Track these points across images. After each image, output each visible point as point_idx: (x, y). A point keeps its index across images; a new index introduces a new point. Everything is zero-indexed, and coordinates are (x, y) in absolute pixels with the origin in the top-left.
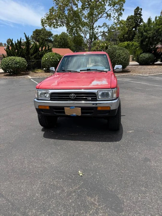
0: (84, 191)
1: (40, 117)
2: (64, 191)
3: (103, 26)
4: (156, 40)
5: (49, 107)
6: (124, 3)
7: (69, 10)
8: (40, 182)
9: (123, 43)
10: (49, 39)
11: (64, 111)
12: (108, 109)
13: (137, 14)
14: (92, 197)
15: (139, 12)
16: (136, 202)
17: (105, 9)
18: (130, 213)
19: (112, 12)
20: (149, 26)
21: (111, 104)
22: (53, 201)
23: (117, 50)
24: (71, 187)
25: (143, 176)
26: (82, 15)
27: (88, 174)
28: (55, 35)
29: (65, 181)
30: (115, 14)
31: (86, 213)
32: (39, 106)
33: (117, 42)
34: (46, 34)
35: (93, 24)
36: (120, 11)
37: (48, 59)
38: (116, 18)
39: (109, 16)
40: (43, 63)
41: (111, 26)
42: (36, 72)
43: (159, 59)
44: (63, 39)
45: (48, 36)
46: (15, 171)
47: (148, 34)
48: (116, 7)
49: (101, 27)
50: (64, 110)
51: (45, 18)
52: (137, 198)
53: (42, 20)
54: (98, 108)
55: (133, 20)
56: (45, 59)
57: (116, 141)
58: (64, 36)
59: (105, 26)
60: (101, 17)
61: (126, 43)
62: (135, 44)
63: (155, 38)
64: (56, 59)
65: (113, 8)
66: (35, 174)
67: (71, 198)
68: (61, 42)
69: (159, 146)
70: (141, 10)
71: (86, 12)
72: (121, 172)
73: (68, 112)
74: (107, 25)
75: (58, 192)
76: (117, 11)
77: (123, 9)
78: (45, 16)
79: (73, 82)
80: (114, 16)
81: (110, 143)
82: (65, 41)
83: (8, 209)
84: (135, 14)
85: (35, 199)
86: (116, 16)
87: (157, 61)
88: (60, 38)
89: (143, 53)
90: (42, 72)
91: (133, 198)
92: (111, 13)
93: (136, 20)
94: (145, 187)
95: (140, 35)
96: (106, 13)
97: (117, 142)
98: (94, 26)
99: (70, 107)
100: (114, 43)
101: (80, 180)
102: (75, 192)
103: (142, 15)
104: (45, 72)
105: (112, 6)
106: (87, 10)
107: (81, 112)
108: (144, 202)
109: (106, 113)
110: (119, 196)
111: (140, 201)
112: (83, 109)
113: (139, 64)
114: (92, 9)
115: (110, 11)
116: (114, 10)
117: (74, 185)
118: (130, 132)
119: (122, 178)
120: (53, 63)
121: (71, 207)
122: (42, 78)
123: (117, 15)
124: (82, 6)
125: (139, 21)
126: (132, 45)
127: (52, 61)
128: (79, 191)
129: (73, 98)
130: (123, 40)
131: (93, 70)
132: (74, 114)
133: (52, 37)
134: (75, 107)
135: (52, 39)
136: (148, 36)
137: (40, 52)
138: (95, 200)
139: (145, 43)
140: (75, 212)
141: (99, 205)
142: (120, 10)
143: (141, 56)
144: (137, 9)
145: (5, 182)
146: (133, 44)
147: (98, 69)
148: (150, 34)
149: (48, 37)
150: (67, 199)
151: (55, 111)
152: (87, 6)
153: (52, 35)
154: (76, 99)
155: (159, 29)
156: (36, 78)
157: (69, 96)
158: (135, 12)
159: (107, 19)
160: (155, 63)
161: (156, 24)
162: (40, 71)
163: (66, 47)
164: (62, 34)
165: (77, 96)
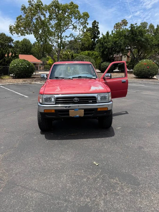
0: (105, 176)
1: (41, 121)
2: (90, 178)
3: (70, 36)
4: (114, 51)
5: (54, 110)
6: (88, 18)
7: (37, 19)
8: (65, 175)
9: (84, 52)
10: (10, 44)
11: (69, 114)
12: (106, 109)
13: (95, 27)
14: (114, 179)
15: (96, 25)
16: (146, 177)
17: (72, 22)
18: (146, 185)
19: (78, 24)
20: (108, 39)
21: (108, 106)
22: (84, 187)
23: (84, 59)
24: (94, 175)
25: (143, 159)
26: (50, 24)
27: (102, 164)
28: (16, 41)
29: (86, 171)
30: (80, 27)
31: (115, 190)
32: (45, 110)
33: (79, 50)
34: (5, 40)
35: (61, 34)
36: (85, 25)
37: (16, 65)
38: (81, 30)
39: (75, 27)
40: (11, 69)
41: (77, 36)
42: (3, 78)
43: (117, 67)
44: (25, 45)
45: (8, 41)
46: (36, 170)
47: (108, 45)
48: (81, 20)
49: (68, 37)
50: (69, 112)
51: (15, 26)
52: (146, 174)
53: (11, 26)
54: (98, 109)
55: (91, 32)
56: (14, 65)
57: (111, 136)
58: (25, 42)
59: (72, 36)
60: (68, 28)
61: (87, 52)
62: (94, 53)
63: (113, 49)
64: (26, 66)
65: (78, 21)
66: (57, 169)
67: (97, 183)
68: (23, 49)
69: (145, 137)
70: (98, 24)
71: (53, 22)
72: (126, 159)
73: (72, 114)
74: (73, 35)
75: (85, 180)
76: (82, 24)
77: (87, 23)
78: (15, 23)
79: (74, 87)
80: (79, 29)
81: (107, 138)
82: (27, 47)
83: (49, 199)
84: (93, 27)
85: (69, 189)
86: (81, 29)
87: (115, 69)
88: (22, 45)
89: (104, 61)
90: (10, 78)
91: (143, 175)
92: (77, 26)
93: (94, 32)
94: (148, 166)
95: (101, 45)
96: (73, 25)
97: (113, 137)
98: (62, 36)
99: (74, 109)
100: (75, 52)
101: (98, 169)
102: (98, 177)
103: (99, 28)
104: (13, 78)
105: (78, 19)
106: (54, 20)
107: (84, 113)
108: (152, 176)
109: (104, 113)
110: (133, 175)
111: (148, 176)
112: (86, 110)
113: (100, 72)
114: (60, 20)
115: (76, 23)
116: (79, 23)
117: (95, 173)
118: (119, 128)
119: (129, 162)
120: (22, 69)
121: (102, 189)
122: (12, 84)
123: (82, 27)
124: (50, 16)
125: (97, 33)
126: (92, 55)
127: (21, 68)
128: (101, 176)
129: (76, 101)
130: (84, 49)
131: (84, 77)
132: (77, 115)
133: (13, 43)
134: (79, 109)
135: (12, 44)
136: (108, 46)
137: (6, 58)
138: (117, 180)
139: (105, 53)
140: (106, 191)
141: (122, 183)
142: (85, 23)
143: (102, 64)
144: (94, 22)
145: (33, 180)
146: (93, 53)
147: (87, 77)
148: (110, 45)
149: (8, 43)
150: (95, 183)
151: (60, 114)
152: (55, 17)
153: (12, 40)
154: (79, 102)
155: (117, 41)
156: (6, 85)
157: (73, 100)
158: (92, 25)
159: (74, 30)
160: (114, 71)
161: (114, 37)
162: (7, 77)
163: (28, 53)
164: (23, 40)
165: (80, 100)
